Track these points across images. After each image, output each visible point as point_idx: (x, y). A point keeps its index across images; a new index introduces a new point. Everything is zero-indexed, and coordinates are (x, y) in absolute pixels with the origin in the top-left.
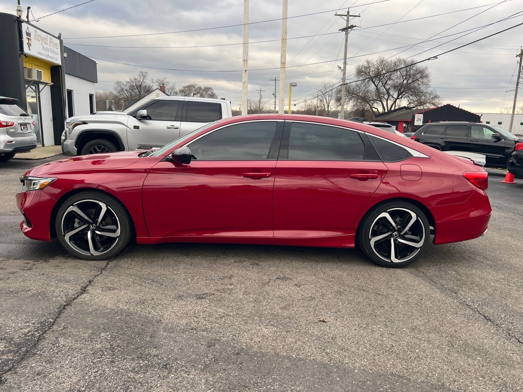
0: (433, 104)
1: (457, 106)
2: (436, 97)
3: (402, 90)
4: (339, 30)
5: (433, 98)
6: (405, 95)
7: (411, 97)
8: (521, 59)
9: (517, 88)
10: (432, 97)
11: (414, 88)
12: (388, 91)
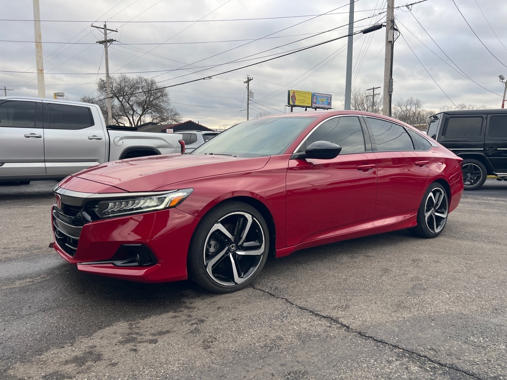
0: (175, 120)
1: (197, 123)
2: (176, 114)
3: (146, 107)
4: (97, 42)
5: (173, 115)
6: (148, 111)
7: (154, 114)
8: (248, 85)
9: (248, 108)
10: (173, 113)
11: (156, 105)
12: (131, 106)
